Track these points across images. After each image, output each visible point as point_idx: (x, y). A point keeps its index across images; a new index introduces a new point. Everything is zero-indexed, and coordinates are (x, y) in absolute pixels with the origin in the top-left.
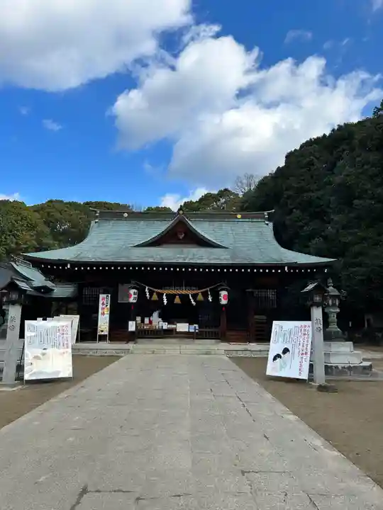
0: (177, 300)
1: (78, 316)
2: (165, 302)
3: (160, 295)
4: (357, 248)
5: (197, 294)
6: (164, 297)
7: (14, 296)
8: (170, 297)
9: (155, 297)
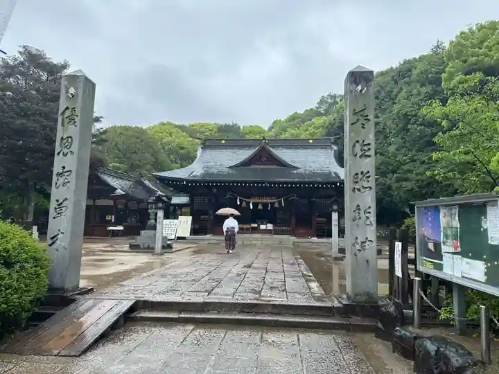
0: (260, 207)
1: (191, 217)
2: (251, 207)
3: (248, 204)
4: (406, 167)
5: (274, 203)
6: (251, 204)
7: (160, 205)
9: (244, 204)
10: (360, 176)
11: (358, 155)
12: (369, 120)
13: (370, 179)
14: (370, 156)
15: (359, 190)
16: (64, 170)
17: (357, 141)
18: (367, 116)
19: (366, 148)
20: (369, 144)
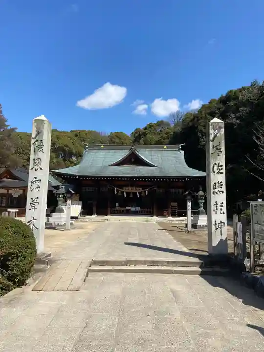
0: (131, 195)
1: (81, 202)
2: (125, 196)
3: (123, 193)
5: (141, 192)
6: (125, 193)
8: (128, 193)
9: (119, 193)
10: (217, 184)
11: (216, 172)
12: (222, 151)
13: (222, 186)
14: (222, 173)
15: (217, 193)
16: (36, 180)
17: (215, 164)
18: (221, 149)
19: (220, 168)
20: (222, 166)
